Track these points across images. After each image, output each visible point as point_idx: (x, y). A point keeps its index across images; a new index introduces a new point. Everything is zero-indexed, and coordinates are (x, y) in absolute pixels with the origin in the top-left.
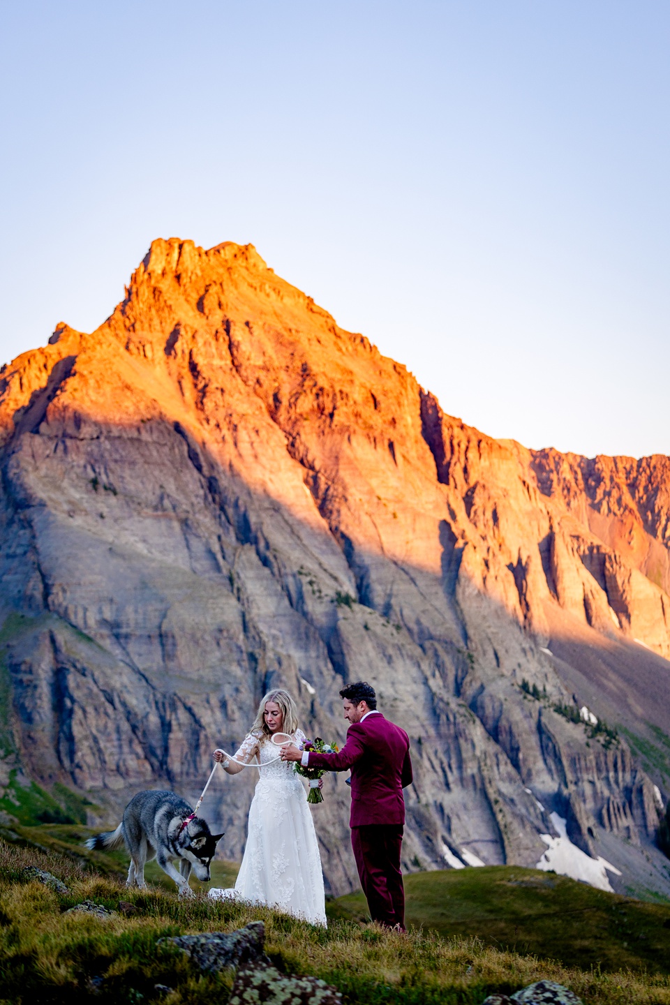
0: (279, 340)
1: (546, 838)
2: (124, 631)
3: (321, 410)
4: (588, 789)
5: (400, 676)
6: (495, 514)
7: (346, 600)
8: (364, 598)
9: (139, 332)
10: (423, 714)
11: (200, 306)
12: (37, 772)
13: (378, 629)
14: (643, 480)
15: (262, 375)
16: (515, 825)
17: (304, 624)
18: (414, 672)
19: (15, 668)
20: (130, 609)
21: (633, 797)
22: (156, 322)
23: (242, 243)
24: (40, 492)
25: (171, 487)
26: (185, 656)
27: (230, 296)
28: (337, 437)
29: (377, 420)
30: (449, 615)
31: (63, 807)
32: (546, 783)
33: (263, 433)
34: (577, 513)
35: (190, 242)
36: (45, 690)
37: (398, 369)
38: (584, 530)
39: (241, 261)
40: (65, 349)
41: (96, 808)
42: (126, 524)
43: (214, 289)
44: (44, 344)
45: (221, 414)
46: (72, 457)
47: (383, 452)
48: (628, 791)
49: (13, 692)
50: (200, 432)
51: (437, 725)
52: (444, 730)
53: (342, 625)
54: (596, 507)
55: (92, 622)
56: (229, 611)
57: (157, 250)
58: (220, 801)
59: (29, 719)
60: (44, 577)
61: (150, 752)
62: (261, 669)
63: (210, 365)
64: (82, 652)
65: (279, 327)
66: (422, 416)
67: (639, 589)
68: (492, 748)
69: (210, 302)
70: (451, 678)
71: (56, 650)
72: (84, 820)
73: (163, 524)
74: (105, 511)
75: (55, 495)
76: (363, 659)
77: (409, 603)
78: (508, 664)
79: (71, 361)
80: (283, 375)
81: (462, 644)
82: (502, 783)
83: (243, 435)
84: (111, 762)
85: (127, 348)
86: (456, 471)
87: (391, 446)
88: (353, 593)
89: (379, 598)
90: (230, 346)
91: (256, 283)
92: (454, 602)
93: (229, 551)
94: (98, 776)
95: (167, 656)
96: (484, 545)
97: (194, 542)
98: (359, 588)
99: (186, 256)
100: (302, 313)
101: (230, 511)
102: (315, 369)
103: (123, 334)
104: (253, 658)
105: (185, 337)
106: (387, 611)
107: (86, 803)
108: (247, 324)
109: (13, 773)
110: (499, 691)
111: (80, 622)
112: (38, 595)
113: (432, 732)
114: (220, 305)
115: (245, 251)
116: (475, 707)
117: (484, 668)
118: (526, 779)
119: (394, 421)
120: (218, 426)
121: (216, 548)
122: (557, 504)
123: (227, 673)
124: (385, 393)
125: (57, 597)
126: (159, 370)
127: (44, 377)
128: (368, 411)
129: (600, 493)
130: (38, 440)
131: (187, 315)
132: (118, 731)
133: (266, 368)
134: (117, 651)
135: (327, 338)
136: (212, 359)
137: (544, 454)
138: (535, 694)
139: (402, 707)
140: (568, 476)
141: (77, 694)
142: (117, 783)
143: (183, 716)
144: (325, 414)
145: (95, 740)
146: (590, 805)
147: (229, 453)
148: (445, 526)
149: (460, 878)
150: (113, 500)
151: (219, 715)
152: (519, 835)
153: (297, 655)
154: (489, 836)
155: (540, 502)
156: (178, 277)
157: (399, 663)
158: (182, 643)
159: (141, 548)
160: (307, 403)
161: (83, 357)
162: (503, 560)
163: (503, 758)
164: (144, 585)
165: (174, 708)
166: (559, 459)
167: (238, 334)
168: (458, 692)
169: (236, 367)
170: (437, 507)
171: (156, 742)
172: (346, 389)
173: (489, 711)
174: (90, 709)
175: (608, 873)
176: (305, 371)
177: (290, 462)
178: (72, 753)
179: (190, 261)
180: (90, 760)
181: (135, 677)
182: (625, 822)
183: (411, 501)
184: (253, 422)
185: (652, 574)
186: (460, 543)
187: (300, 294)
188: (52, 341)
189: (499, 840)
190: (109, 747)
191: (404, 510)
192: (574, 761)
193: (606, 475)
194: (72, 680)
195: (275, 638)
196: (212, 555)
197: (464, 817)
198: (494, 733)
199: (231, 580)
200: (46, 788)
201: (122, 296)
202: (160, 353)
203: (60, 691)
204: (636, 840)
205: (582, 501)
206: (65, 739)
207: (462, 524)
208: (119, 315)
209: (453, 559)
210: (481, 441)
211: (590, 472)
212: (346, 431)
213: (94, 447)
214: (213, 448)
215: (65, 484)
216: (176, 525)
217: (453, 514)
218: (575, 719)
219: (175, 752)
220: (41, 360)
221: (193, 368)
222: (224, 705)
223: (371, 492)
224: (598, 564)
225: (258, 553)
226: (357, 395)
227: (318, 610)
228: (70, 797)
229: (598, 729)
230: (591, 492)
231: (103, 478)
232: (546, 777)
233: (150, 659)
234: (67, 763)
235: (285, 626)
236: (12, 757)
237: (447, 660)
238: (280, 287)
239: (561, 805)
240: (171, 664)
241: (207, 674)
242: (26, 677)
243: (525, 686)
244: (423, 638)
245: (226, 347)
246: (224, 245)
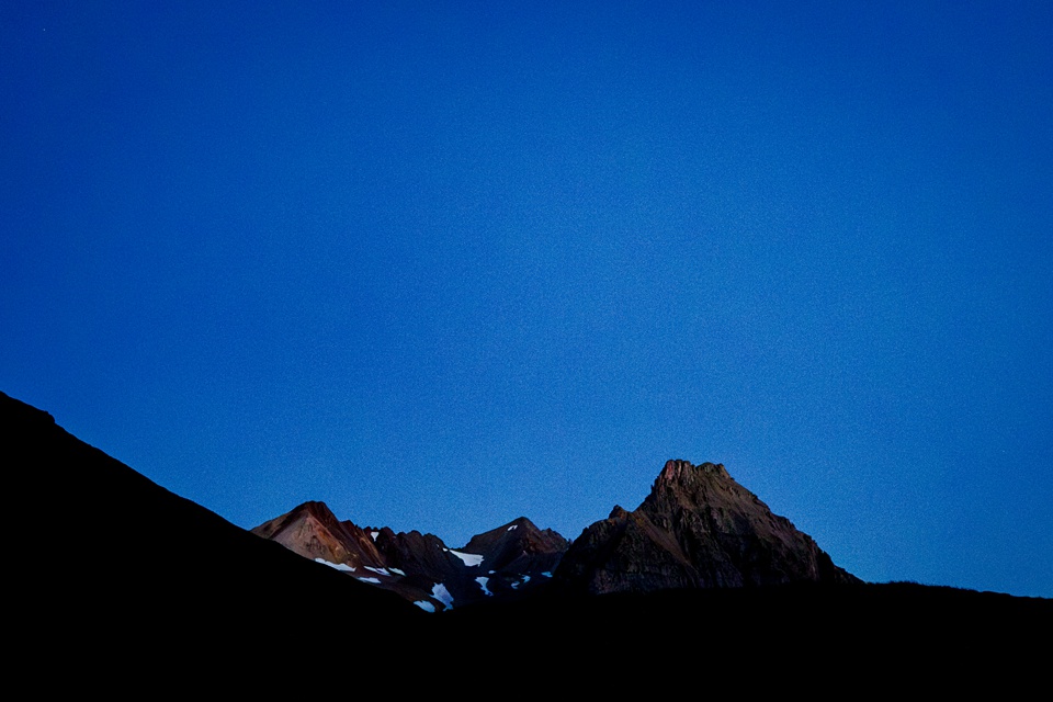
0: (737, 518)
9: (660, 513)
11: (693, 499)
15: (729, 539)
22: (669, 507)
23: (716, 463)
27: (709, 494)
29: (796, 567)
33: (730, 572)
35: (688, 462)
37: (807, 538)
39: (714, 475)
40: (619, 520)
43: (701, 489)
44: (607, 517)
45: (705, 560)
46: (623, 582)
50: (693, 571)
57: (669, 467)
63: (700, 533)
65: (738, 512)
69: (699, 497)
79: (623, 527)
80: (741, 539)
83: (718, 573)
85: (653, 521)
90: (711, 522)
91: (725, 486)
99: (685, 470)
100: (751, 505)
102: (758, 536)
103: (650, 513)
105: (685, 515)
108: (720, 510)
114: (704, 498)
115: (718, 468)
119: (806, 568)
120: (703, 567)
124: (800, 552)
126: (671, 534)
127: (608, 535)
128: (790, 562)
130: (604, 572)
131: (685, 503)
133: (730, 535)
135: (765, 519)
136: (700, 529)
156: (681, 483)
160: (755, 556)
161: (629, 526)
167: (715, 515)
169: (714, 534)
172: (777, 550)
176: (753, 537)
179: (688, 472)
184: (723, 566)
187: (749, 493)
188: (611, 516)
201: (650, 492)
202: (670, 525)
208: (648, 503)
213: (635, 577)
214: (701, 579)
220: (606, 527)
221: (689, 534)
226: (784, 552)
238: (738, 489)
245: (707, 523)
246: (706, 464)
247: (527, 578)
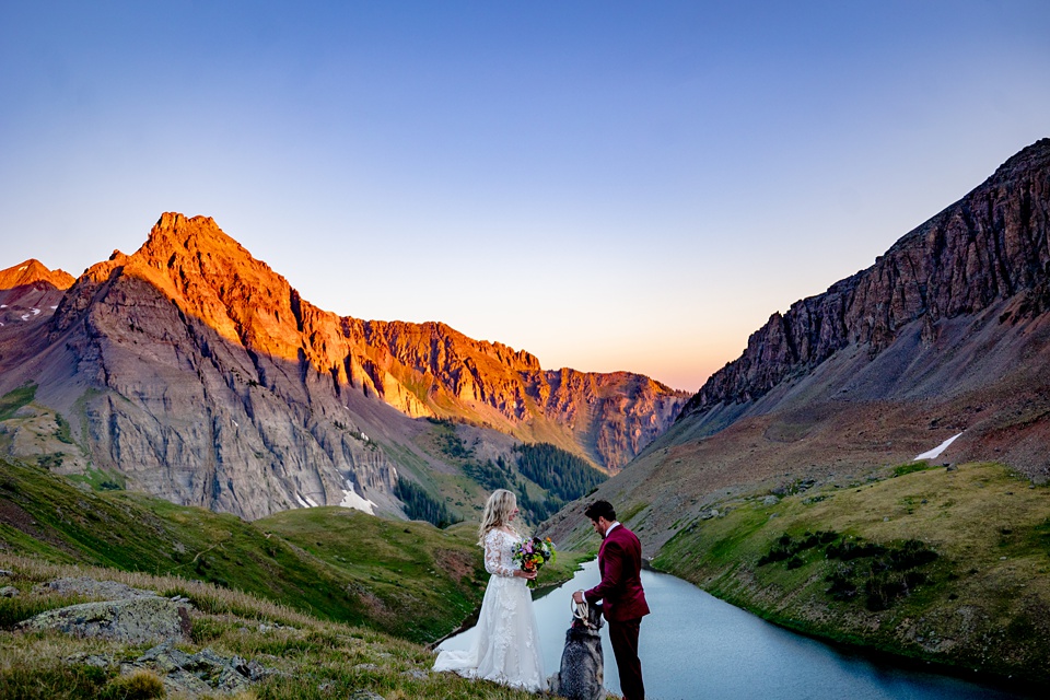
0: (224, 262)
1: (345, 491)
2: (145, 397)
3: (243, 295)
4: (364, 469)
5: (279, 418)
6: (324, 345)
7: (252, 383)
8: (263, 383)
9: (155, 256)
10: (289, 436)
11: (186, 245)
12: (101, 463)
13: (269, 397)
14: (391, 332)
15: (215, 278)
16: (331, 486)
17: (234, 394)
18: (285, 416)
19: (90, 414)
20: (149, 387)
21: (384, 472)
22: (164, 252)
23: (207, 216)
24: (105, 331)
25: (170, 330)
26: (176, 409)
27: (200, 241)
28: (251, 309)
29: (270, 301)
30: (302, 391)
31: (114, 479)
32: (345, 467)
33: (215, 305)
34: (361, 346)
35: (182, 215)
36: (106, 424)
37: (280, 278)
38: (364, 353)
39: (206, 225)
40: (118, 262)
41: (130, 480)
42: (148, 346)
43: (193, 237)
44: (108, 259)
45: (195, 296)
46: (121, 314)
47: (272, 316)
48: (382, 470)
49: (90, 425)
50: (184, 305)
51: (295, 441)
52: (298, 443)
53: (252, 395)
54: (369, 343)
55: (129, 392)
56: (198, 388)
57: (165, 218)
58: (192, 476)
59: (98, 438)
60: (106, 371)
61: (157, 454)
62: (213, 415)
63: (190, 273)
64: (125, 406)
65: (224, 257)
66: (291, 300)
67: (389, 381)
68: (321, 451)
69: (191, 244)
70: (302, 419)
71: (111, 405)
72: (124, 485)
73: (166, 346)
74: (137, 340)
75: (112, 332)
76: (261, 411)
77: (283, 384)
78: (328, 414)
79: (121, 268)
80: (225, 279)
81: (308, 404)
82: (325, 467)
83: (205, 306)
84: (138, 458)
85: (149, 263)
86: (307, 326)
87: (276, 313)
88: (257, 381)
89: (269, 384)
90: (201, 264)
91: (213, 236)
92: (305, 386)
93: (198, 360)
94: (131, 464)
95: (166, 409)
96: (318, 360)
97: (181, 355)
98: (260, 378)
99: (179, 221)
100: (235, 249)
101: (199, 341)
102: (241, 277)
103: (147, 256)
104: (209, 409)
105: (178, 259)
106: (273, 389)
107: (125, 477)
108: (209, 254)
109: (89, 463)
110: (325, 425)
111: (123, 392)
112: (103, 379)
113: (293, 444)
114: (195, 245)
115: (208, 221)
116: (313, 432)
117: (318, 414)
118: (336, 465)
119: (278, 303)
120: (193, 301)
121: (192, 359)
122: (352, 341)
123: (196, 416)
124: (274, 289)
125: (112, 380)
126: (165, 275)
127: (107, 275)
128: (266, 297)
129: (371, 337)
130: (103, 305)
131: (179, 249)
132: (142, 444)
133: (217, 275)
134: (142, 406)
135: (247, 263)
136: (192, 270)
137: (346, 319)
138: (341, 427)
139: (279, 432)
140: (357, 329)
141: (121, 426)
142: (141, 468)
143: (174, 436)
144: (245, 298)
145: (130, 447)
146: (365, 476)
147: (199, 313)
148: (300, 350)
149: (308, 513)
150: (141, 335)
151: (192, 436)
152: (332, 490)
153: (230, 408)
154: (319, 491)
155: (345, 341)
156: (175, 231)
157: (278, 413)
158: (174, 403)
159: (154, 357)
160: (236, 293)
161: (127, 267)
162: (328, 366)
163: (326, 455)
164: (156, 375)
165: (170, 432)
166: (353, 321)
167: (204, 259)
168: (306, 426)
169: (203, 274)
170: (297, 342)
171: (161, 449)
172: (256, 287)
173: (319, 434)
174: (128, 434)
175: (372, 506)
176: (236, 277)
177: (228, 319)
178: (119, 454)
179: (181, 223)
180: (128, 457)
181: (151, 418)
182: (380, 484)
183: (285, 339)
184: (210, 300)
185: (394, 373)
186: (308, 358)
187: (235, 242)
188: (111, 258)
189: (323, 493)
190: (137, 452)
191: (282, 343)
192: (357, 457)
193: (374, 329)
194: (119, 420)
195: (219, 400)
196: (190, 362)
197: (307, 482)
198: (322, 445)
199: (199, 373)
200: (106, 471)
201: (147, 239)
202: (166, 267)
203: (113, 425)
204: (385, 492)
205: (363, 341)
206: (115, 448)
207: (309, 349)
208: (145, 248)
209: (304, 363)
210: (319, 313)
211: (367, 327)
212: (255, 306)
213: (132, 310)
214: (191, 311)
215: (117, 326)
216: (172, 347)
217: (305, 345)
218: (359, 438)
219: (169, 453)
220: (106, 267)
221: (182, 273)
222: (194, 431)
223: (266, 334)
224: (370, 368)
225: (212, 361)
226: (261, 289)
227: (240, 388)
228: (117, 475)
229: (369, 442)
230: (367, 337)
231: (136, 325)
232: (345, 464)
233: (158, 409)
234: (116, 459)
235: (225, 395)
236: (88, 456)
237: (301, 411)
238: (225, 238)
239: (352, 477)
240: (169, 413)
241: (186, 417)
242: (96, 418)
243: (336, 423)
244: (290, 401)
245: (197, 265)
246: (198, 217)
247: (37, 311)
